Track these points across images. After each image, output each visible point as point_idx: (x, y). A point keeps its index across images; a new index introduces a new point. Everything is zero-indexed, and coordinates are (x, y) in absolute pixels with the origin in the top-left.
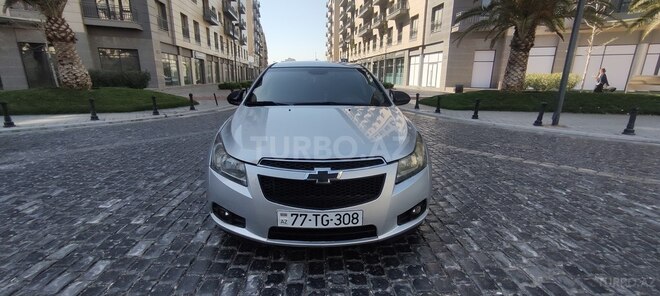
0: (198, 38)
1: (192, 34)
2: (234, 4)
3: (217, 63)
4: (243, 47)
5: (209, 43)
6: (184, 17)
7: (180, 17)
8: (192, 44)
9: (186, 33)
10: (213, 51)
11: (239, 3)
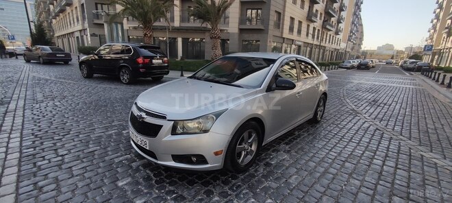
0: (299, 32)
1: (296, 30)
2: (336, 6)
3: (312, 48)
4: (338, 36)
5: (307, 35)
6: (292, 19)
7: (289, 20)
8: (294, 36)
9: (291, 29)
10: (310, 40)
11: (342, 3)
